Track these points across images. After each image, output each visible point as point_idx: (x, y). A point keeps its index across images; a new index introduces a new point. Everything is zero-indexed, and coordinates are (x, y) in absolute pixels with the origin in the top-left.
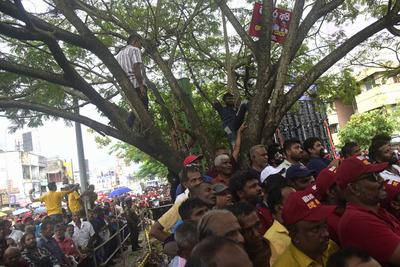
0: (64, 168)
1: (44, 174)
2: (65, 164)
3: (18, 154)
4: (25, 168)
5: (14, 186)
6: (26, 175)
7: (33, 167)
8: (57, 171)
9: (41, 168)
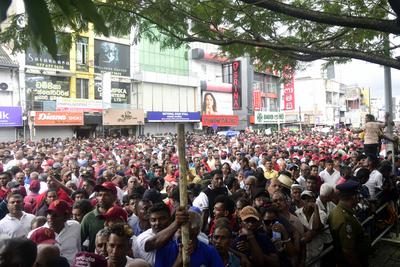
0: (362, 96)
1: (343, 99)
2: (363, 92)
3: (322, 81)
4: (328, 93)
5: (319, 109)
6: (329, 100)
7: (335, 93)
8: (355, 98)
9: (341, 94)
